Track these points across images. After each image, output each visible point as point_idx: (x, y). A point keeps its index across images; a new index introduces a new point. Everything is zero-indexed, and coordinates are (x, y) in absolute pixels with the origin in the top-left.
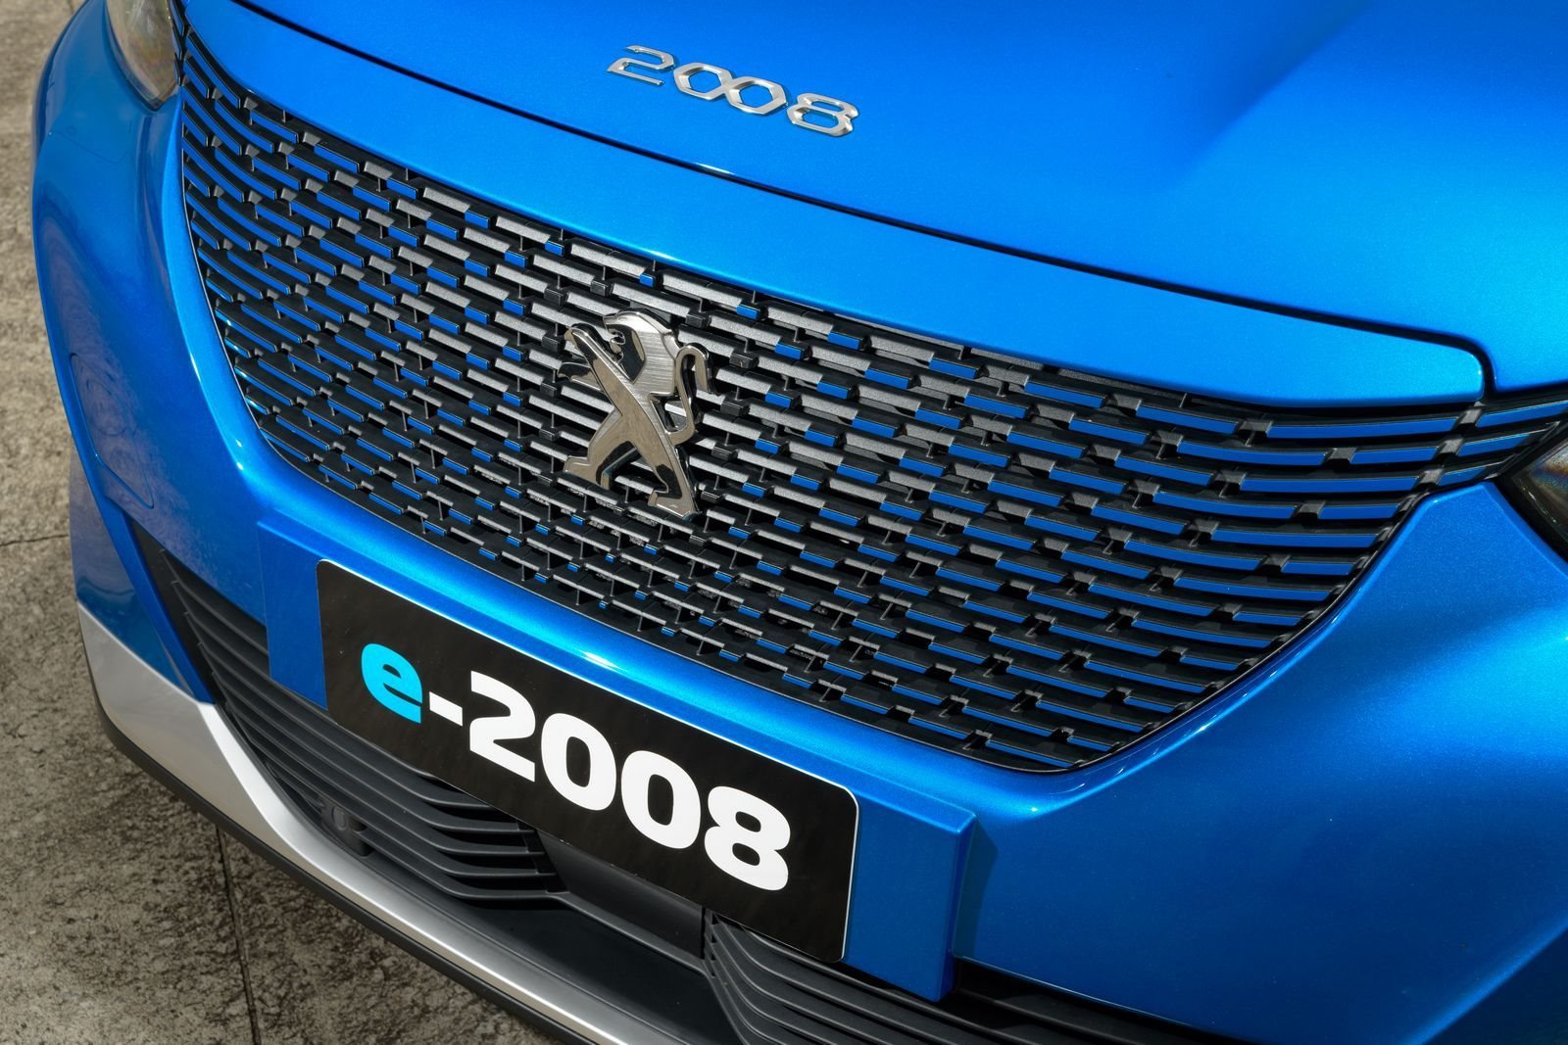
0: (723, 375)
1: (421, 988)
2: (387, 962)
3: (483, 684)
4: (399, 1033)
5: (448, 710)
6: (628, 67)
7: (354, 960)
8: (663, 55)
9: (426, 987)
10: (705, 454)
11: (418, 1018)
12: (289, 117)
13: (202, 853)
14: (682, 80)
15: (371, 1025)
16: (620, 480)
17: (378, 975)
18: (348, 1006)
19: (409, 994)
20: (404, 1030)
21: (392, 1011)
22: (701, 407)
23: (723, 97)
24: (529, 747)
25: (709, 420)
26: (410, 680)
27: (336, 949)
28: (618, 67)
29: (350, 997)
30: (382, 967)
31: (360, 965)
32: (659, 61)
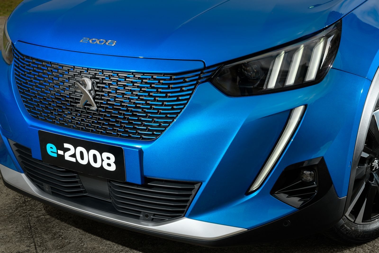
0: (98, 85)
1: (69, 240)
2: (62, 236)
3: (66, 145)
4: (64, 246)
5: (61, 152)
6: (82, 41)
7: (56, 237)
8: (88, 39)
9: (70, 239)
10: (97, 99)
11: (68, 244)
12: (31, 58)
13: (26, 223)
14: (91, 41)
15: (59, 245)
16: (85, 106)
17: (61, 238)
18: (54, 243)
19: (67, 241)
20: (65, 246)
21: (63, 243)
22: (96, 91)
23: (96, 43)
24: (74, 156)
25: (97, 93)
26: (55, 149)
27: (52, 235)
28: (81, 41)
29: (55, 242)
30: (61, 237)
31: (57, 237)
32: (87, 39)
